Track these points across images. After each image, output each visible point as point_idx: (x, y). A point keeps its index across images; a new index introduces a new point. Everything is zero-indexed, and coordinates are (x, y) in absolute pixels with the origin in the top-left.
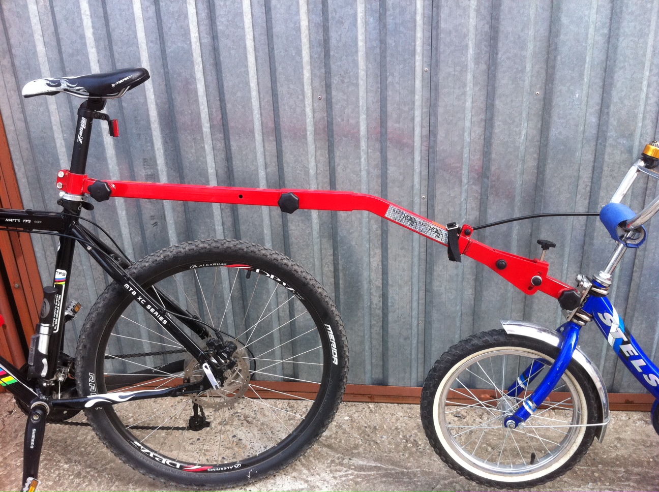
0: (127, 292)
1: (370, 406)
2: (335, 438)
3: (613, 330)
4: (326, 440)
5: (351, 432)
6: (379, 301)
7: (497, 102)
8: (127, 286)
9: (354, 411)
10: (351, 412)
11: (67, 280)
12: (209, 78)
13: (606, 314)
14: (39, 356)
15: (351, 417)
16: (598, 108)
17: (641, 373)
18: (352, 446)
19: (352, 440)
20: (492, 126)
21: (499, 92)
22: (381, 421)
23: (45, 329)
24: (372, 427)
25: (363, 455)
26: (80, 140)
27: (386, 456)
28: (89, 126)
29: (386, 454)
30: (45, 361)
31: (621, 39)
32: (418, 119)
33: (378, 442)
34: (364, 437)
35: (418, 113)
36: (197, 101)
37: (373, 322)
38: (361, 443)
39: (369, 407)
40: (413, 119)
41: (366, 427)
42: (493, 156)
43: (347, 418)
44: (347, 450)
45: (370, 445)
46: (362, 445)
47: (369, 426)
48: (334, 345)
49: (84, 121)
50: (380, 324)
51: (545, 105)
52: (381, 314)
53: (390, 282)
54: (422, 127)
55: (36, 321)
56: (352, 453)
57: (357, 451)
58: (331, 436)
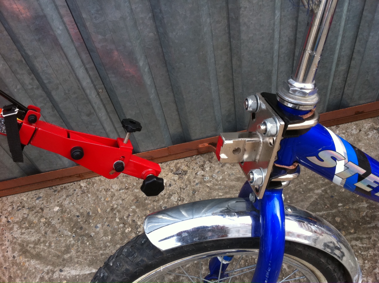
1: (82, 185)
2: (44, 242)
4: (34, 248)
5: (61, 229)
6: (32, 79)
9: (64, 197)
10: (61, 199)
15: (61, 206)
18: (63, 249)
19: (62, 239)
22: (94, 204)
24: (85, 214)
25: (76, 260)
27: (102, 255)
29: (101, 252)
33: (93, 234)
34: (75, 232)
38: (73, 242)
39: (81, 187)
41: (78, 216)
43: (57, 209)
44: (58, 257)
45: (83, 243)
46: (74, 245)
47: (82, 214)
56: (64, 260)
57: (69, 255)
58: (39, 240)
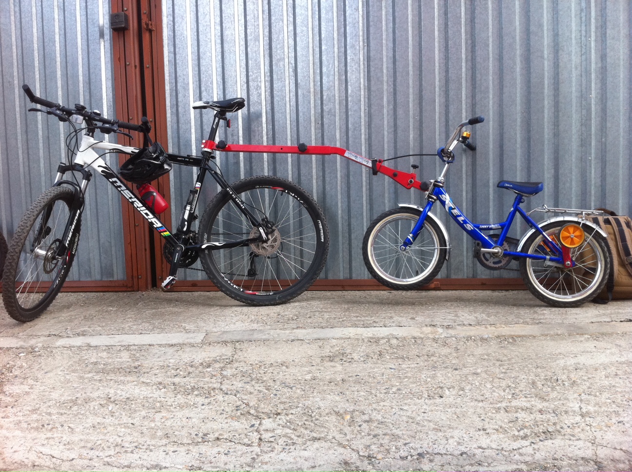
0: (228, 192)
1: (343, 291)
3: (447, 203)
7: (398, 122)
8: (228, 189)
11: (200, 188)
12: (268, 116)
13: (443, 195)
14: (184, 220)
16: (444, 123)
17: (463, 224)
20: (397, 133)
21: (398, 117)
23: (188, 208)
26: (214, 126)
28: (219, 121)
30: (186, 223)
31: (450, 91)
32: (363, 131)
35: (363, 128)
36: (262, 125)
37: (344, 241)
40: (361, 130)
42: (398, 147)
48: (322, 231)
49: (217, 119)
50: (348, 242)
51: (420, 123)
52: (348, 236)
53: (352, 216)
54: (365, 135)
55: (185, 203)
